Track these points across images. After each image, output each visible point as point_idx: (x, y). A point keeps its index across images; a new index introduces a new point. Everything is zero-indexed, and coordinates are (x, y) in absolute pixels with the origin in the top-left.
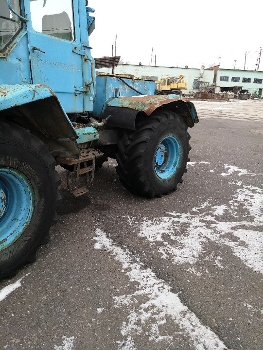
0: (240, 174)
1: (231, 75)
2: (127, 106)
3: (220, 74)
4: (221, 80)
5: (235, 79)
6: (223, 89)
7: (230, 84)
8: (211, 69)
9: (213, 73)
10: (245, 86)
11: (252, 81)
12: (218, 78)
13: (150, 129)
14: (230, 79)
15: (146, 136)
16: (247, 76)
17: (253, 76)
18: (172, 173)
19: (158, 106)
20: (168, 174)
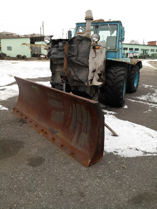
19: (136, 63)
20: (135, 85)
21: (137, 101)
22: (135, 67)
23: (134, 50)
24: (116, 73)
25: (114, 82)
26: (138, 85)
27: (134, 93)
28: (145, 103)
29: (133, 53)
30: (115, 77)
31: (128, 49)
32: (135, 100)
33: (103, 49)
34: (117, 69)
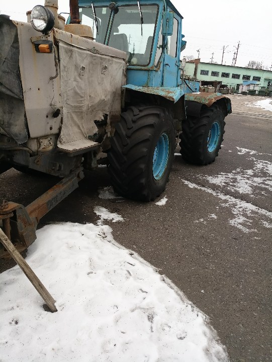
0: (251, 153)
1: (211, 69)
2: (193, 100)
3: (201, 68)
4: (201, 74)
5: (215, 74)
6: (204, 83)
7: (209, 78)
8: (191, 62)
9: (193, 66)
10: (225, 81)
11: (231, 76)
12: (199, 72)
13: (208, 117)
14: (210, 73)
15: (205, 121)
16: (226, 71)
17: (231, 72)
18: (214, 149)
19: (214, 101)
20: (211, 149)
21: (199, 188)
22: (212, 111)
23: (251, 79)
24: (134, 122)
25: (128, 144)
26: (219, 148)
27: (206, 165)
28: (215, 194)
29: (249, 85)
30: (131, 131)
31: (241, 77)
32: (198, 184)
33: (112, 60)
34: (140, 111)
